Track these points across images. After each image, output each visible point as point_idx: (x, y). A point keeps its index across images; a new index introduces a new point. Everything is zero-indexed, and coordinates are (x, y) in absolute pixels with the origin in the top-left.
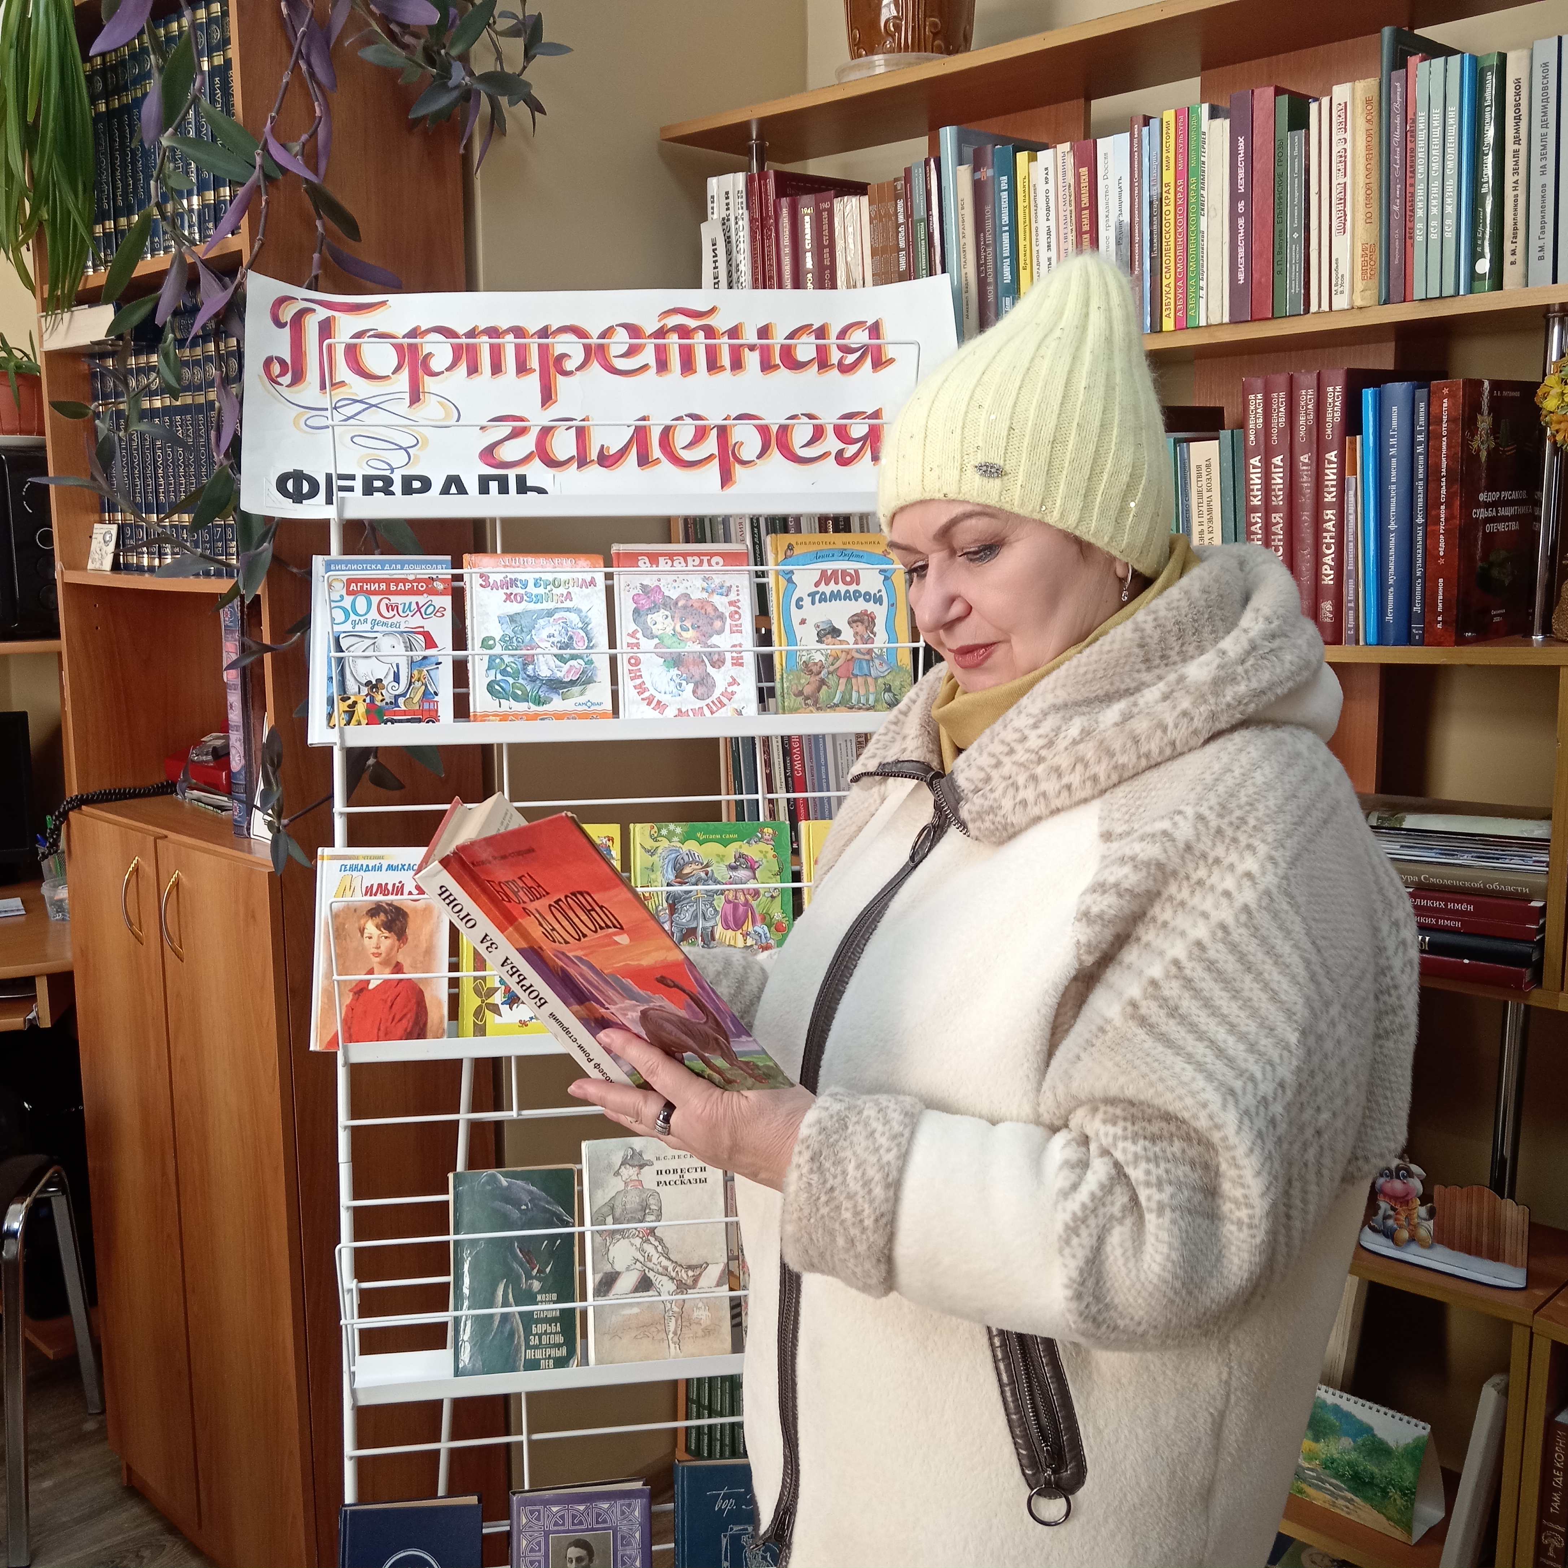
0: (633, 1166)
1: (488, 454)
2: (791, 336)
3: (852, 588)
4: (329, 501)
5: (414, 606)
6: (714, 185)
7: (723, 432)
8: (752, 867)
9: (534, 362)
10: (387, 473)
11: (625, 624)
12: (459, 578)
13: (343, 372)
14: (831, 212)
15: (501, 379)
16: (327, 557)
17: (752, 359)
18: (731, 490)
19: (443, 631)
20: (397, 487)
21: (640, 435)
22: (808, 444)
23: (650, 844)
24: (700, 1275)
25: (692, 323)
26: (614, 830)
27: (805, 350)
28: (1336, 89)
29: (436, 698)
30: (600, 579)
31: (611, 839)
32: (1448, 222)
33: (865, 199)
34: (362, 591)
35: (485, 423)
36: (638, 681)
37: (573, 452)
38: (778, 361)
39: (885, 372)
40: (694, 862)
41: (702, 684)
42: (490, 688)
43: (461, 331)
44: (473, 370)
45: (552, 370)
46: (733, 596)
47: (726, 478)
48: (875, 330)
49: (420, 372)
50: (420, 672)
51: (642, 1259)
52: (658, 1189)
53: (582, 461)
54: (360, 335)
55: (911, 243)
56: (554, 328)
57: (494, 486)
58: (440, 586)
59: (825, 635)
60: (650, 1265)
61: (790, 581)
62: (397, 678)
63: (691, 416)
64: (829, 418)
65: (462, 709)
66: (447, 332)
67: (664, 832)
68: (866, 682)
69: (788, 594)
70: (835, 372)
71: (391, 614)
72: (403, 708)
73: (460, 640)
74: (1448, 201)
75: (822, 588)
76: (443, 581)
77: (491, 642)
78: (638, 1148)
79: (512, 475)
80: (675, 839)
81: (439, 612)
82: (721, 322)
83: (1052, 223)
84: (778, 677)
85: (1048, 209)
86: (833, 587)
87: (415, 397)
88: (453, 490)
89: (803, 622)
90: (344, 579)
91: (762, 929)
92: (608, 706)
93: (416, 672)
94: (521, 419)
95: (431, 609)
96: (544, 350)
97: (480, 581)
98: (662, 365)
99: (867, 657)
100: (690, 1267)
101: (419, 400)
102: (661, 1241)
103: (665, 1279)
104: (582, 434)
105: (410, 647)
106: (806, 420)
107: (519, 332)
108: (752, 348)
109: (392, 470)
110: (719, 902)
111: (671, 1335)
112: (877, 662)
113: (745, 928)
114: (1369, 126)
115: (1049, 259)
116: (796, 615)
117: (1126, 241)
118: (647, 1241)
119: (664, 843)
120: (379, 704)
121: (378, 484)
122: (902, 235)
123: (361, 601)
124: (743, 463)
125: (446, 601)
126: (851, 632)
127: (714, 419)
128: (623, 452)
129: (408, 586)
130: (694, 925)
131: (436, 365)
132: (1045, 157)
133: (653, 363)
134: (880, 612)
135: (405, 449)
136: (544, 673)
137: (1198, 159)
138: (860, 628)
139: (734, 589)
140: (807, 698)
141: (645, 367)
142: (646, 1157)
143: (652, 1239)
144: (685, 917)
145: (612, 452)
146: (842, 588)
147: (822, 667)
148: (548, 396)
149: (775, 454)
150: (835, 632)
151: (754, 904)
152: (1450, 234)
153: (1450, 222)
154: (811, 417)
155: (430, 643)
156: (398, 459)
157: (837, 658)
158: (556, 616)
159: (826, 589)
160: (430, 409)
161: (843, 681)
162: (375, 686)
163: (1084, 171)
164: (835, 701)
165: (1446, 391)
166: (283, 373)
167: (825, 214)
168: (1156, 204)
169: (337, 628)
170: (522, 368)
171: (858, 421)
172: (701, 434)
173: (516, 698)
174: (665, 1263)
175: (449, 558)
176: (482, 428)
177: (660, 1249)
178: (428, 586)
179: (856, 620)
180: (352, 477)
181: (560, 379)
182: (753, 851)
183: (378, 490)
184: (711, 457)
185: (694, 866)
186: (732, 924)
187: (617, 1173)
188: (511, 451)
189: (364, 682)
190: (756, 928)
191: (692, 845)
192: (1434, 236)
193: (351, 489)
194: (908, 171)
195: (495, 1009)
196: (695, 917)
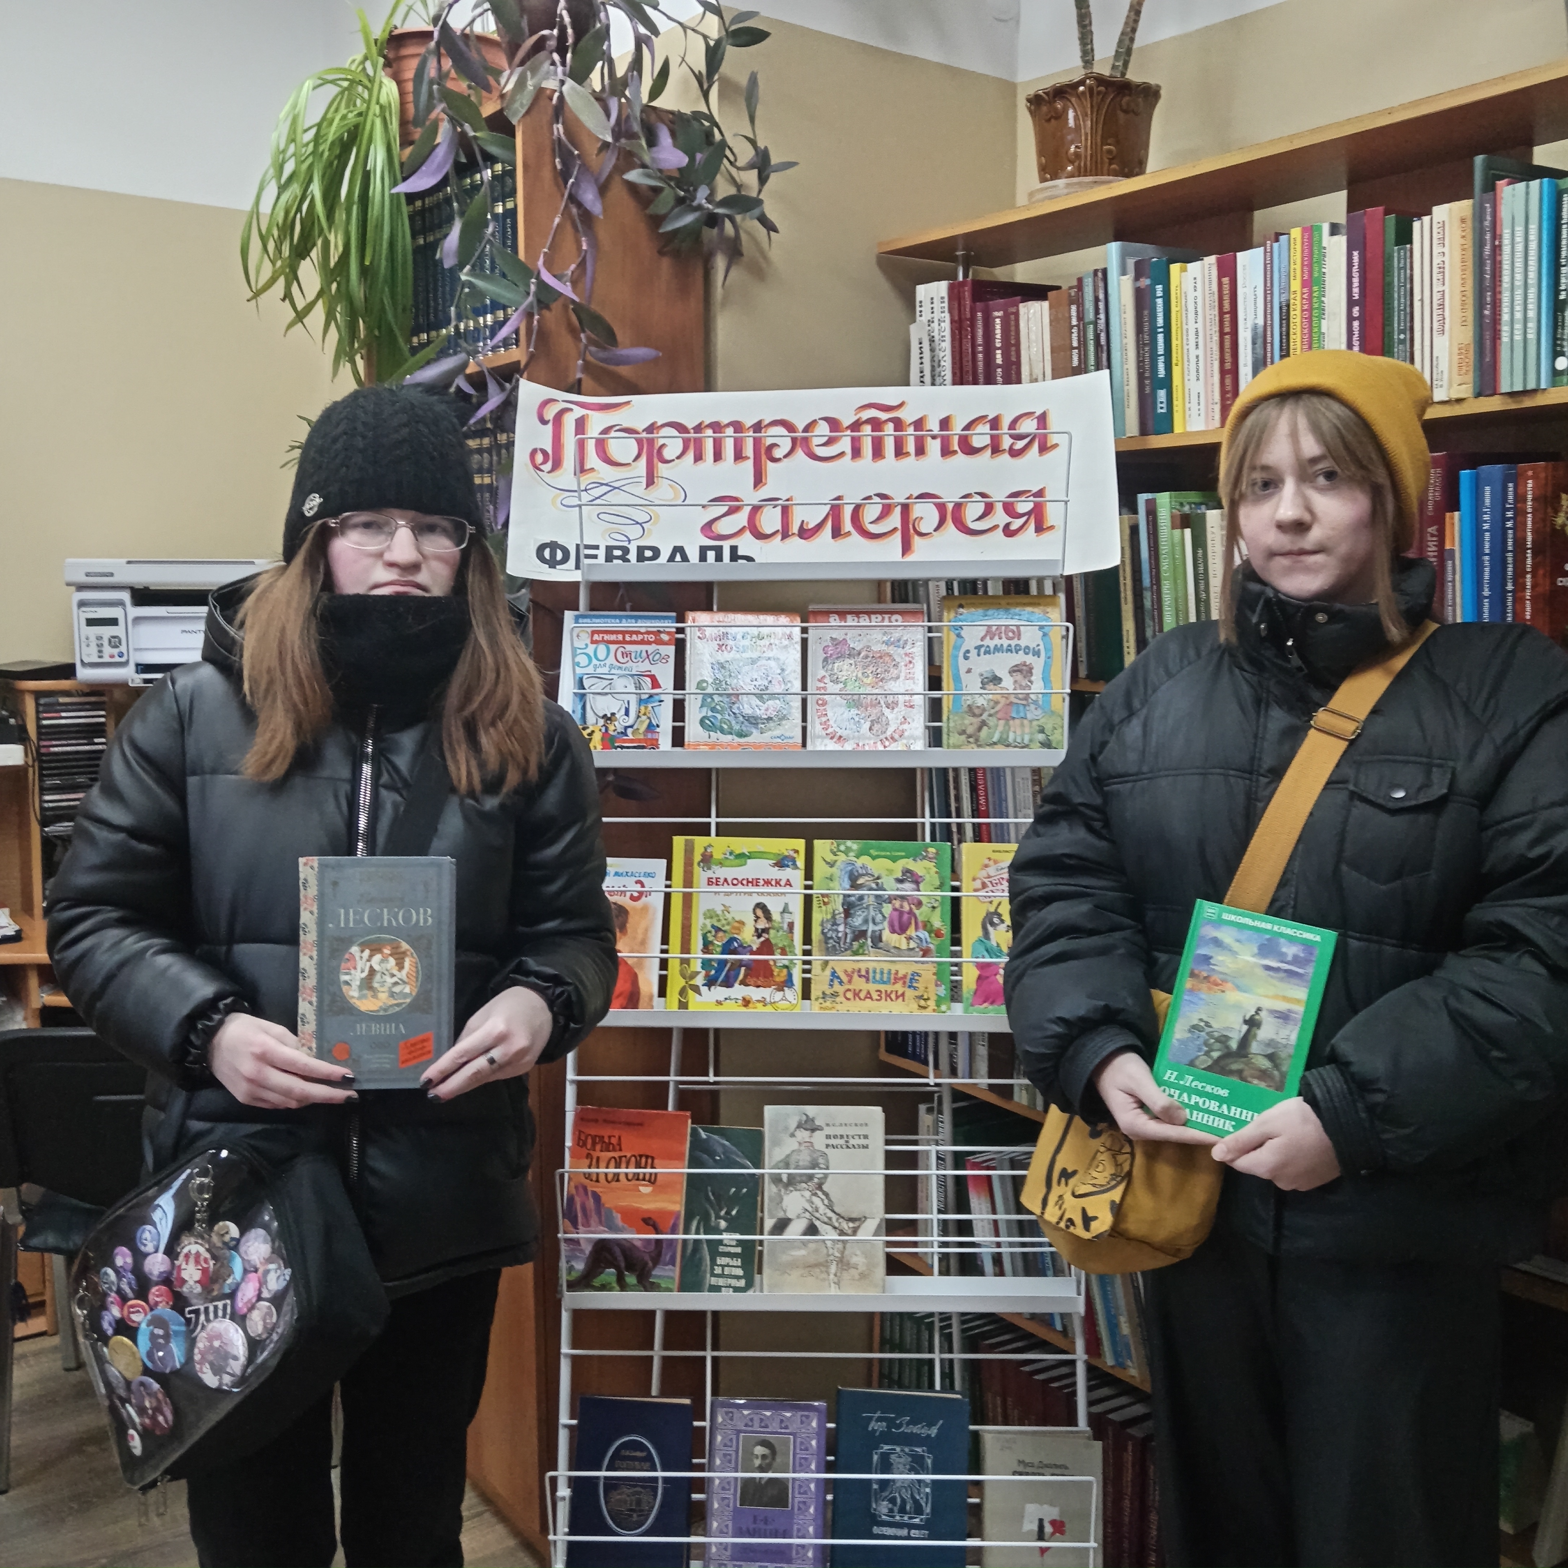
0: (806, 1129)
1: (707, 528)
2: (968, 427)
3: (1013, 643)
4: (577, 567)
5: (644, 654)
6: (922, 291)
7: (906, 509)
8: (916, 880)
9: (749, 450)
10: (625, 544)
11: (816, 670)
12: (681, 631)
13: (592, 459)
14: (1017, 314)
15: (721, 465)
16: (576, 613)
17: (934, 447)
18: (910, 558)
19: (666, 674)
20: (633, 556)
21: (835, 511)
22: (980, 518)
23: (830, 857)
24: (859, 1227)
25: (884, 416)
26: (800, 844)
27: (981, 437)
28: (1435, 209)
29: (658, 730)
30: (797, 632)
31: (797, 852)
32: (1530, 325)
33: (1046, 304)
34: (603, 641)
35: (705, 503)
36: (824, 719)
37: (778, 526)
38: (956, 448)
39: (1050, 455)
40: (867, 874)
41: (878, 722)
42: (702, 722)
43: (690, 425)
44: (698, 458)
45: (764, 457)
46: (908, 649)
47: (906, 548)
48: (1042, 420)
49: (656, 460)
50: (646, 708)
51: (810, 1209)
52: (826, 1151)
53: (785, 534)
54: (606, 431)
55: (1083, 342)
56: (766, 422)
57: (711, 555)
58: (665, 637)
59: (987, 683)
60: (817, 1215)
61: (959, 636)
62: (627, 713)
63: (879, 495)
64: (999, 496)
65: (678, 738)
66: (680, 428)
67: (842, 848)
68: (1022, 725)
69: (957, 648)
70: (1006, 456)
71: (626, 659)
72: (631, 737)
73: (680, 682)
74: (1530, 306)
75: (987, 642)
76: (668, 633)
77: (705, 685)
78: (811, 1115)
79: (726, 545)
80: (852, 854)
81: (665, 659)
82: (908, 415)
83: (1200, 326)
84: (945, 718)
85: (1196, 313)
86: (996, 641)
87: (651, 480)
88: (678, 558)
89: (969, 671)
90: (589, 630)
91: (923, 934)
92: (800, 741)
93: (642, 708)
94: (736, 499)
95: (657, 656)
96: (757, 442)
97: (698, 634)
98: (856, 452)
99: (1024, 702)
100: (851, 1220)
101: (653, 483)
102: (826, 1195)
103: (829, 1228)
104: (786, 511)
105: (639, 686)
106: (979, 498)
107: (737, 426)
108: (934, 437)
109: (629, 541)
110: (887, 909)
111: (832, 1276)
112: (1033, 707)
113: (908, 932)
114: (1463, 241)
115: (1197, 357)
116: (963, 665)
117: (1260, 341)
118: (815, 1194)
119: (842, 857)
120: (611, 733)
121: (617, 553)
122: (1075, 336)
123: (602, 648)
124: (921, 535)
125: (671, 650)
126: (1011, 680)
127: (900, 498)
128: (820, 526)
129: (640, 637)
130: (864, 928)
131: (668, 454)
132: (1194, 267)
133: (848, 450)
134: (1038, 665)
135: (640, 524)
136: (747, 711)
137: (1320, 271)
138: (1018, 677)
139: (910, 642)
140: (970, 736)
141: (842, 454)
142: (817, 1123)
143: (820, 1193)
144: (857, 921)
145: (811, 526)
146: (1005, 642)
147: (984, 710)
148: (759, 480)
149: (950, 526)
150: (996, 680)
151: (917, 912)
152: (1532, 336)
153: (1532, 325)
154: (983, 495)
155: (655, 684)
156: (634, 532)
157: (997, 703)
158: (759, 663)
159: (991, 643)
160: (662, 491)
161: (1002, 722)
162: (609, 719)
163: (1226, 280)
164: (995, 740)
165: (1530, 473)
166: (545, 462)
167: (1012, 317)
168: (1284, 309)
169: (579, 671)
170: (739, 456)
171: (1023, 499)
172: (886, 511)
173: (722, 731)
174: (830, 1214)
175: (674, 614)
176: (704, 506)
177: (826, 1202)
178: (657, 638)
179: (1015, 670)
180: (597, 547)
181: (770, 465)
182: (919, 867)
183: (617, 558)
184: (895, 529)
185: (867, 878)
186: (897, 928)
187: (792, 1135)
188: (725, 527)
189: (601, 715)
190: (919, 934)
191: (865, 860)
192: (1518, 337)
193: (595, 557)
194: (1080, 280)
195: (696, 989)
196: (866, 921)
